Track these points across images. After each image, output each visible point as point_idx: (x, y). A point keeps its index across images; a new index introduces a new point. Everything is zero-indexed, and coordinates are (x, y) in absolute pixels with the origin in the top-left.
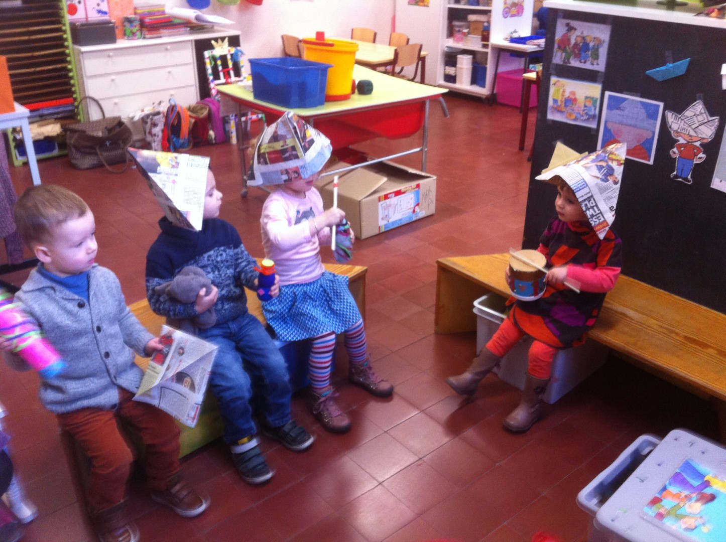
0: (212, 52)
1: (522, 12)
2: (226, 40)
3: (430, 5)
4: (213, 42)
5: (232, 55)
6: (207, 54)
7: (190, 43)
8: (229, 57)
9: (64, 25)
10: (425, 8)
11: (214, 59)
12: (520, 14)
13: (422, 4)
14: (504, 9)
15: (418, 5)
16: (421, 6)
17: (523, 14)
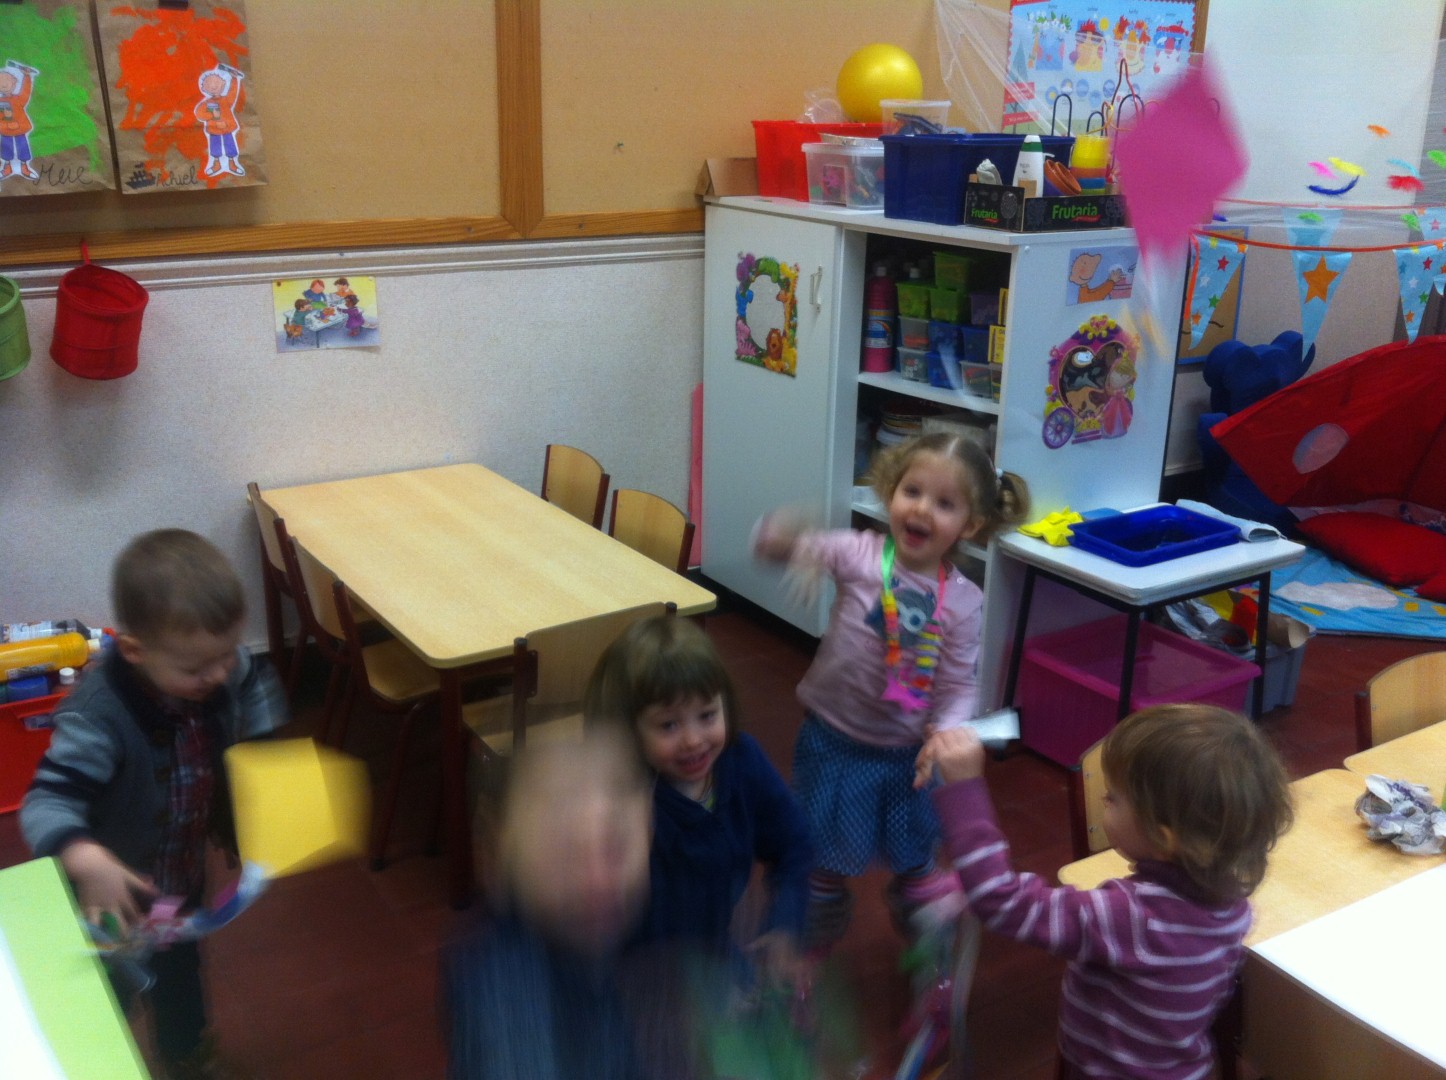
1: (1126, 422)
3: (798, 371)
10: (785, 378)
12: (1117, 430)
13: (773, 363)
14: (1051, 416)
15: (764, 365)
16: (773, 369)
17: (1131, 428)
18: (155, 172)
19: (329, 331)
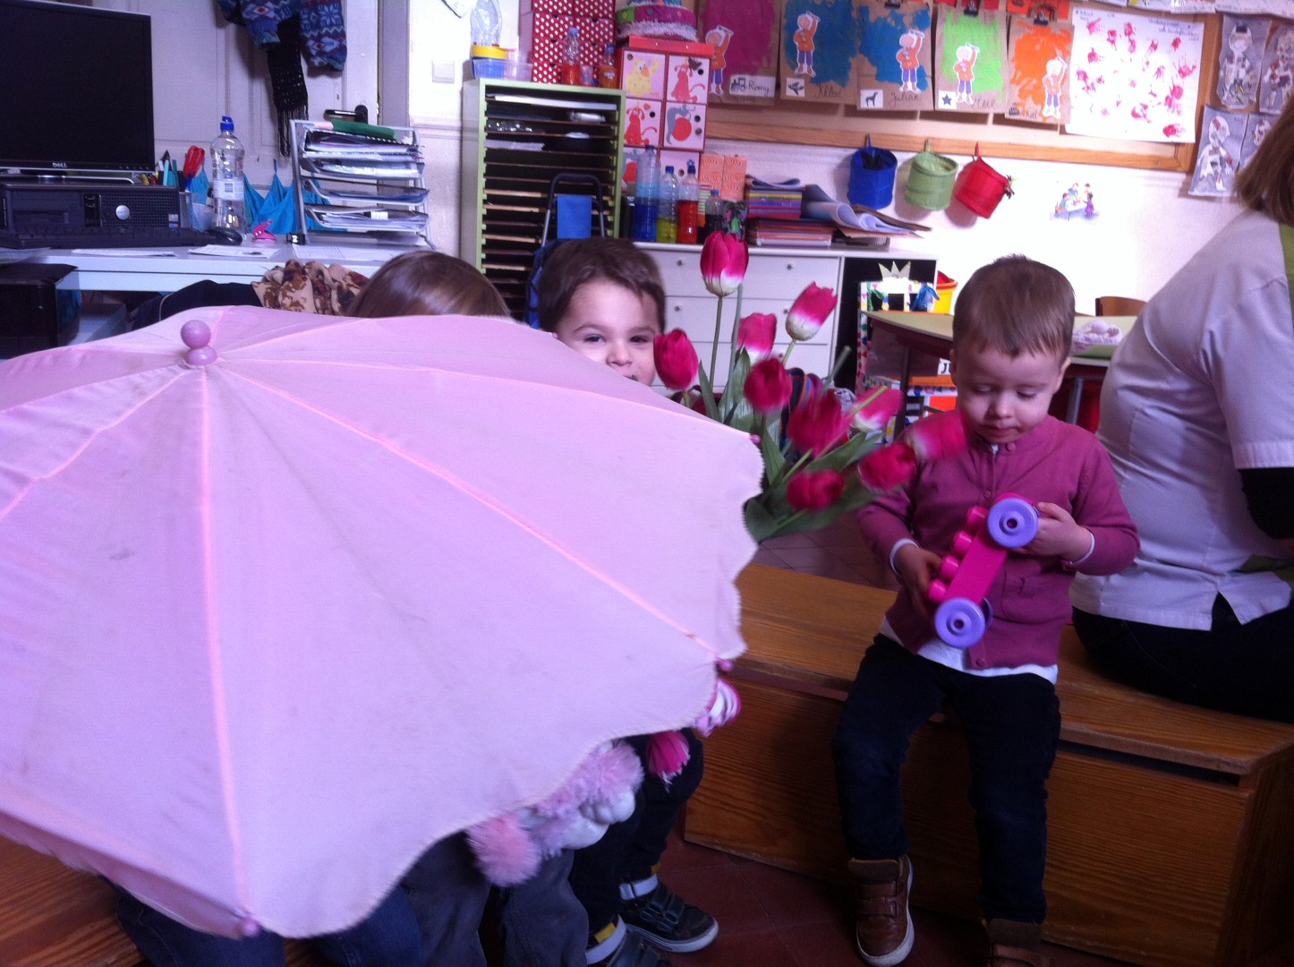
0: (875, 286)
2: (907, 268)
4: (882, 268)
5: (913, 296)
6: (865, 287)
7: (837, 261)
8: (907, 299)
9: (613, 198)
11: (876, 301)
18: (1020, 109)
19: (1077, 212)
